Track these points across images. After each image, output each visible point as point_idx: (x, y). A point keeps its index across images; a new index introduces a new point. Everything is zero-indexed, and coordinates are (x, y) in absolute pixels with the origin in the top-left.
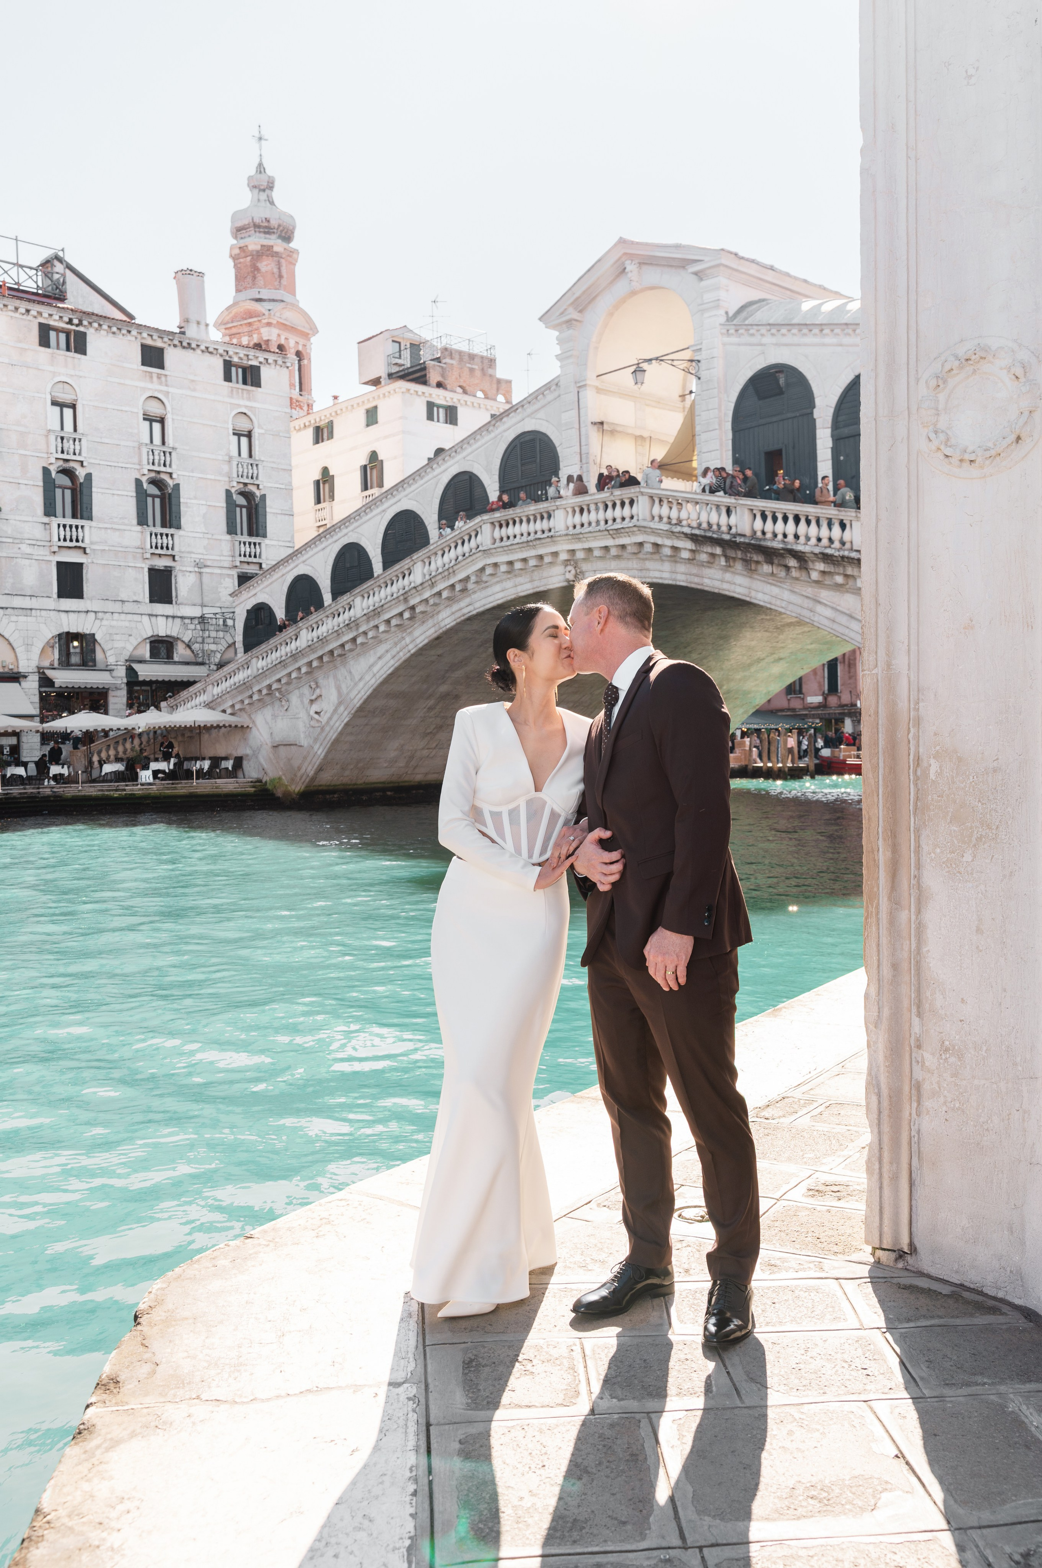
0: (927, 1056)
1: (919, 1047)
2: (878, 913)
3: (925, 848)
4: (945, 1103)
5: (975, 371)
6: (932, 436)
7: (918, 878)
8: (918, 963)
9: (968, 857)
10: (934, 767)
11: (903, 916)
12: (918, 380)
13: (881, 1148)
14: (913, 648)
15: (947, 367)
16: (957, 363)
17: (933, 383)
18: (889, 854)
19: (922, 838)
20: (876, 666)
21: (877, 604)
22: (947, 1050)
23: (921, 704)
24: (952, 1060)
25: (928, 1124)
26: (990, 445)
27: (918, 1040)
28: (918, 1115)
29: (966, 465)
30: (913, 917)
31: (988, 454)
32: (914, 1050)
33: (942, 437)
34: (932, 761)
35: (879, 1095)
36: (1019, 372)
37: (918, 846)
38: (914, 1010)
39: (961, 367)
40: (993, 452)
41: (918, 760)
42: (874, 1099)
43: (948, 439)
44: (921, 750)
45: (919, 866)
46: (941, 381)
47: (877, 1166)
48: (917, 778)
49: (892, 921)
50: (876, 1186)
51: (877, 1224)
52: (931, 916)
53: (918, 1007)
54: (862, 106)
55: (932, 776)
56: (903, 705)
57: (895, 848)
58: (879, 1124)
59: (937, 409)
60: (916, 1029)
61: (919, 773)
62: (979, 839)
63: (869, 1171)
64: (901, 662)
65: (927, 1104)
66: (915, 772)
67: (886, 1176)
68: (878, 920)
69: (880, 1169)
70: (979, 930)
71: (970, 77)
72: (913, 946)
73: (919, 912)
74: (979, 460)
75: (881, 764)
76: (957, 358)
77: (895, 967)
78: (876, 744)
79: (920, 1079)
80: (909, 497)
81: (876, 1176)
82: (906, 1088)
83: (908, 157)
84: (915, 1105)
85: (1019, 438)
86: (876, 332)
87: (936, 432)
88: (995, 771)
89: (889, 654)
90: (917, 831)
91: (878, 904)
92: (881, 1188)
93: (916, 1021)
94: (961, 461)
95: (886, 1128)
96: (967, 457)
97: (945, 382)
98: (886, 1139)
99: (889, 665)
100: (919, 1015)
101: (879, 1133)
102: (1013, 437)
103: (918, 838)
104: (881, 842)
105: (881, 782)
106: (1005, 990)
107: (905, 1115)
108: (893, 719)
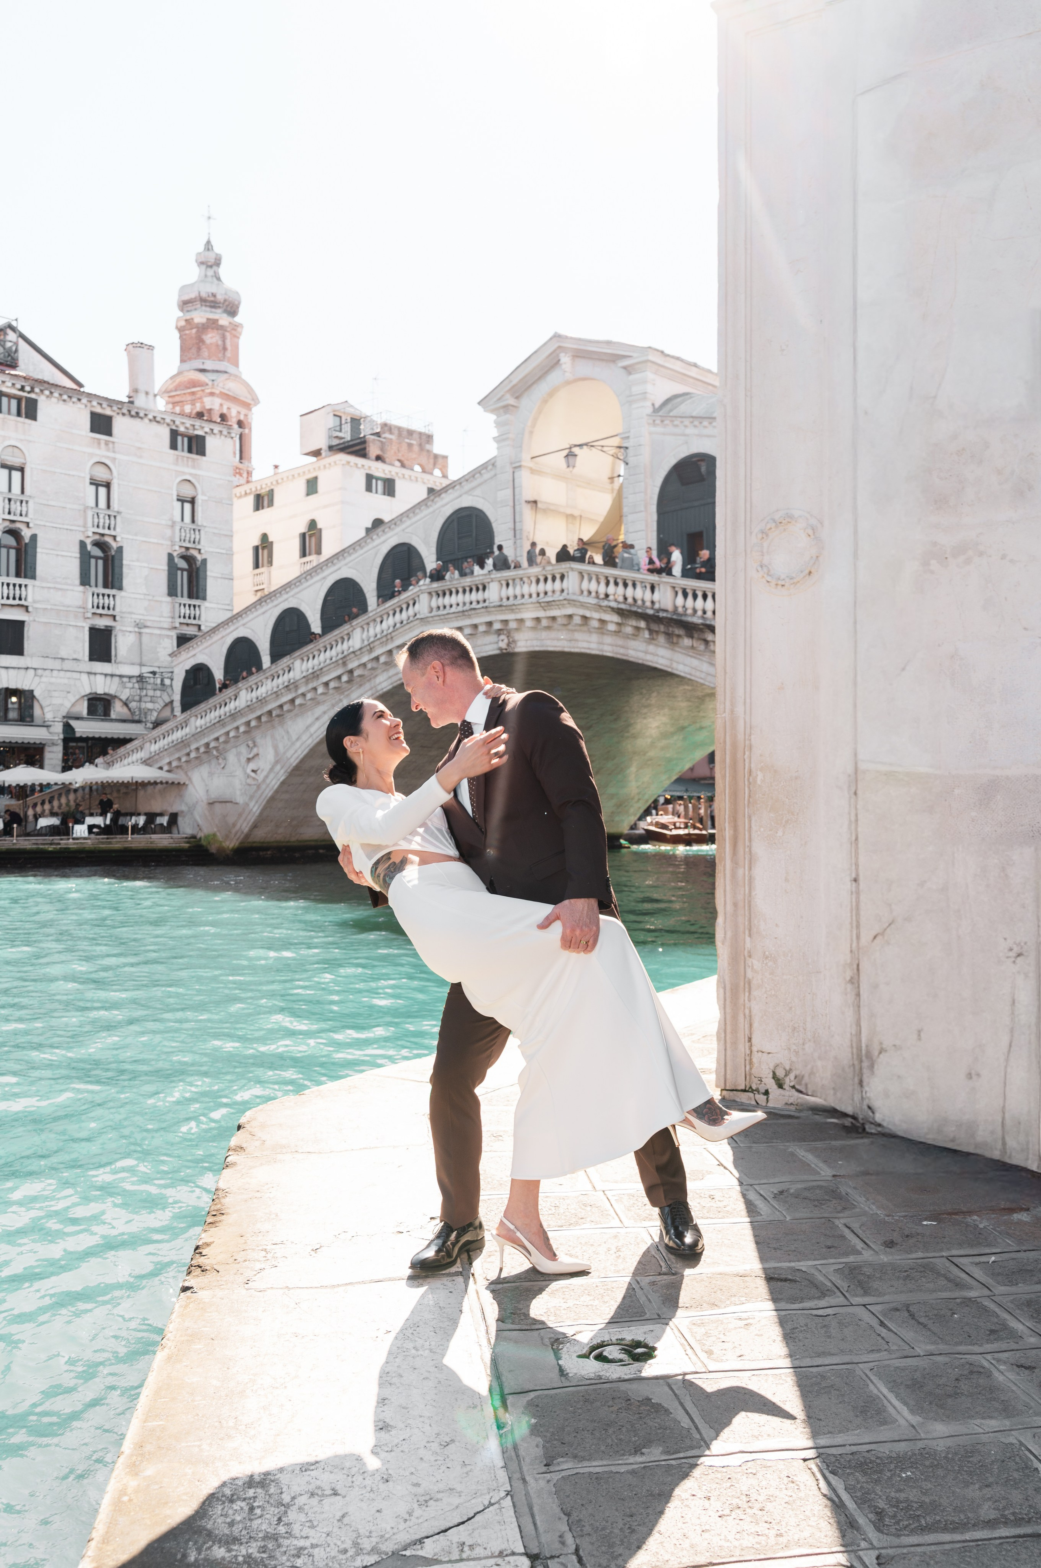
0: (755, 962)
1: (750, 956)
2: (725, 870)
3: (754, 828)
4: (766, 992)
5: (785, 530)
6: (759, 569)
7: (750, 847)
8: (750, 902)
9: (780, 833)
10: (760, 777)
11: (740, 872)
12: (751, 533)
13: (725, 1024)
14: (748, 701)
15: (768, 527)
16: (774, 525)
17: (760, 536)
18: (732, 832)
19: (753, 822)
20: (725, 712)
21: (725, 673)
22: (767, 958)
23: (752, 737)
24: (770, 964)
25: (756, 1008)
26: (794, 575)
27: (749, 952)
28: (749, 1001)
29: (779, 587)
30: (747, 873)
31: (792, 581)
32: (747, 958)
33: (765, 569)
34: (759, 773)
35: (725, 988)
36: (811, 532)
37: (750, 827)
38: (747, 932)
39: (777, 527)
40: (795, 581)
41: (750, 772)
42: (722, 991)
43: (769, 571)
44: (752, 766)
45: (750, 840)
46: (764, 533)
47: (723, 1035)
48: (750, 783)
49: (734, 875)
50: (722, 1048)
51: (723, 1073)
52: (758, 871)
53: (750, 931)
54: (719, 361)
55: (759, 782)
56: (741, 737)
57: (735, 828)
58: (725, 1008)
59: (762, 552)
60: (748, 945)
61: (751, 780)
62: (787, 822)
63: (719, 1039)
64: (740, 709)
65: (755, 993)
66: (749, 779)
67: (728, 1041)
68: (725, 874)
69: (725, 1037)
70: (787, 880)
71: (783, 350)
72: (747, 891)
73: (750, 869)
74: (787, 585)
75: (727, 775)
76: (774, 521)
77: (735, 905)
78: (724, 761)
79: (750, 977)
80: (745, 606)
81: (722, 1042)
82: (742, 984)
83: (746, 395)
84: (747, 994)
85: (810, 573)
86: (726, 502)
87: (762, 566)
88: (796, 778)
89: (733, 704)
90: (750, 817)
91: (725, 865)
92: (725, 1050)
93: (748, 939)
94: (777, 585)
95: (728, 1010)
96: (780, 582)
97: (767, 535)
98: (728, 1017)
99: (732, 711)
100: (750, 936)
101: (725, 1013)
102: (807, 572)
103: (750, 821)
104: (727, 825)
105: (727, 786)
106: (802, 917)
107: (741, 1001)
108: (734, 745)
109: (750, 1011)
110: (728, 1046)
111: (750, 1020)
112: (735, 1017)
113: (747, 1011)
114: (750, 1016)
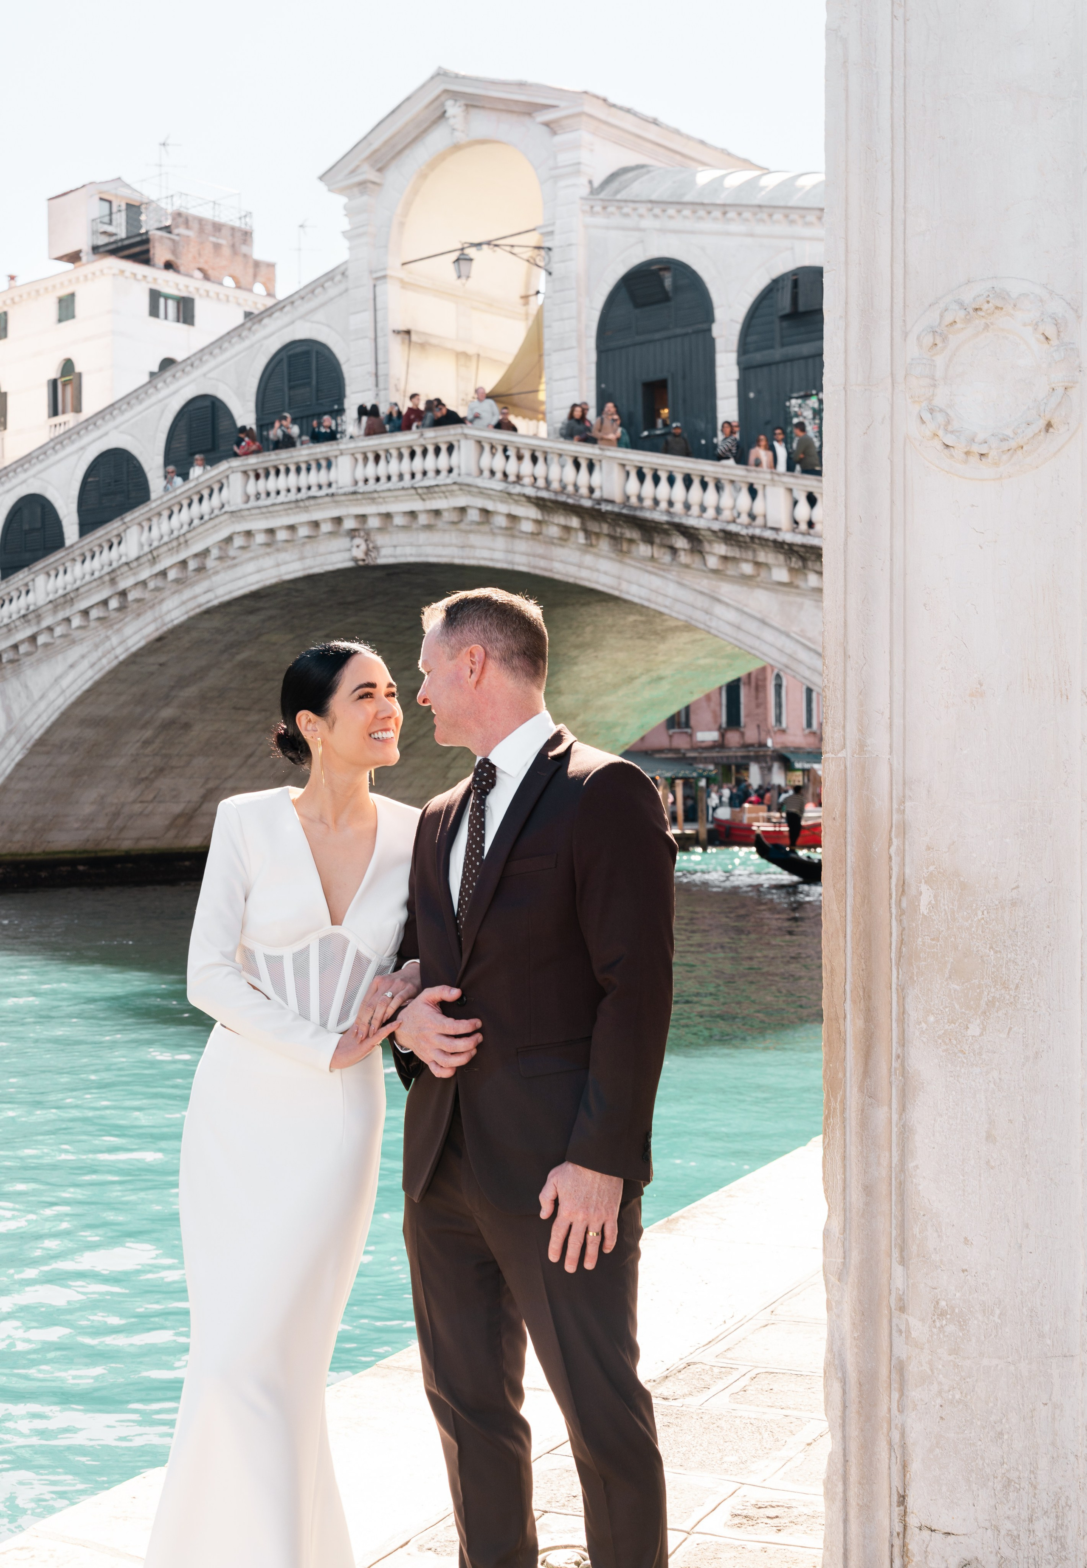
0: (914, 1322)
1: (902, 1309)
2: (843, 1110)
3: (913, 1015)
4: (940, 1392)
5: (987, 326)
6: (926, 416)
7: (902, 1058)
8: (901, 1184)
9: (974, 1029)
10: (926, 898)
11: (881, 1114)
12: (906, 335)
13: (846, 1461)
14: (898, 721)
15: (948, 318)
16: (962, 313)
17: (928, 340)
18: (860, 1023)
19: (909, 999)
20: (844, 746)
21: (846, 656)
22: (943, 1314)
23: (908, 804)
24: (951, 1328)
25: (916, 1426)
26: (1009, 432)
27: (901, 1299)
28: (901, 1411)
29: (974, 460)
30: (895, 1117)
31: (1005, 446)
32: (896, 1313)
33: (940, 418)
34: (924, 887)
35: (844, 1381)
36: (1051, 331)
37: (903, 1012)
38: (896, 1254)
39: (968, 320)
40: (1013, 444)
41: (903, 885)
42: (837, 1387)
43: (948, 422)
44: (907, 871)
45: (903, 1042)
46: (939, 337)
47: (840, 1488)
48: (902, 912)
49: (865, 1122)
52: (921, 1115)
53: (902, 1250)
55: (924, 909)
56: (881, 804)
57: (869, 1015)
58: (844, 1426)
59: (933, 378)
60: (899, 1282)
61: (904, 904)
62: (991, 1003)
63: (829, 1494)
64: (879, 741)
65: (915, 1394)
66: (899, 903)
67: (853, 1502)
68: (844, 1121)
69: (845, 1492)
70: (990, 1138)
72: (895, 1160)
73: (903, 1109)
74: (993, 454)
75: (850, 891)
76: (962, 305)
77: (868, 1190)
78: (843, 860)
79: (904, 1357)
80: (892, 502)
81: (839, 1504)
82: (884, 1371)
83: (894, 16)
84: (895, 1395)
85: (1049, 425)
86: (846, 263)
87: (931, 411)
88: (1014, 904)
89: (863, 730)
90: (902, 989)
91: (844, 1096)
92: (846, 1521)
93: (898, 1271)
94: (967, 453)
95: (853, 1431)
96: (976, 449)
97: (945, 339)
98: (853, 1447)
99: (862, 746)
100: (903, 1262)
101: (844, 1437)
102: (1042, 423)
103: (902, 999)
104: (848, 1005)
105: (849, 917)
106: (1027, 1226)
107: (882, 1410)
108: (867, 825)
109: (903, 1435)
110: (853, 1512)
111: (904, 1454)
112: (867, 1447)
113: (896, 1436)
114: (904, 1446)
